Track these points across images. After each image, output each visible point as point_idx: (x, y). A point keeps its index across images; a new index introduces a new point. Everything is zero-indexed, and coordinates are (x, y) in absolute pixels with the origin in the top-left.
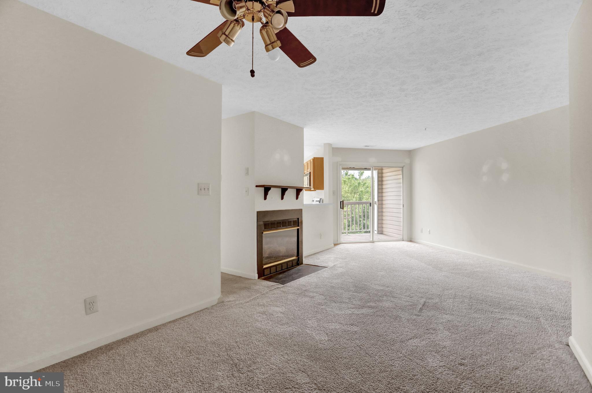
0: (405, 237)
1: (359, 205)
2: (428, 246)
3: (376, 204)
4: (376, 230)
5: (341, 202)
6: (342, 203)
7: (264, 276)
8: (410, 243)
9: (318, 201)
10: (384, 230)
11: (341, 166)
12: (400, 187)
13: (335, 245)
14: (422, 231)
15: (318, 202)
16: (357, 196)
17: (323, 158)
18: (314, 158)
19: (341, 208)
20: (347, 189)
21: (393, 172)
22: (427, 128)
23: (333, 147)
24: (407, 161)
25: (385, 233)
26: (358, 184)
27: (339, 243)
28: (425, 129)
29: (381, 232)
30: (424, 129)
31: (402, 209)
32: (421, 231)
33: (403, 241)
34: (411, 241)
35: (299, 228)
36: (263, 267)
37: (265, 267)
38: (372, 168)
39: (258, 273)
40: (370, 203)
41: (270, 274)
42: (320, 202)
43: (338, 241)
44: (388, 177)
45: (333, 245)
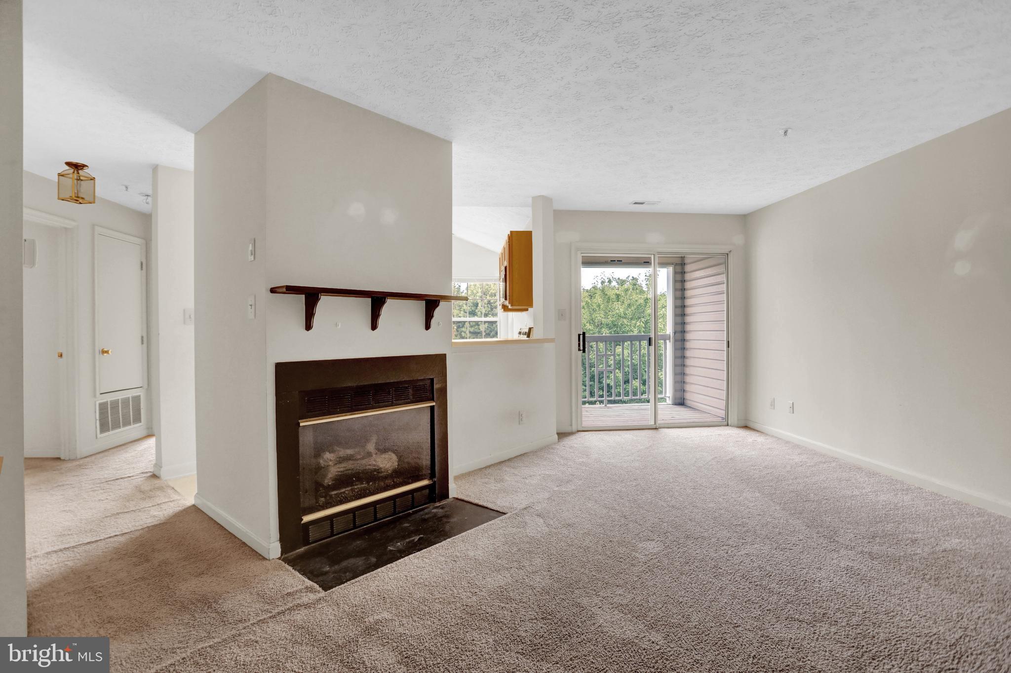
0: (733, 419)
1: (631, 342)
2: (787, 442)
3: (669, 339)
4: (669, 397)
5: (579, 335)
6: (583, 338)
7: (305, 545)
8: (743, 433)
9: (526, 332)
10: (688, 396)
11: (579, 253)
12: (720, 302)
13: (562, 435)
14: (773, 405)
15: (526, 336)
16: (642, 324)
17: (531, 231)
18: (511, 232)
19: (579, 350)
20: (622, 310)
21: (707, 270)
22: (789, 131)
23: (557, 206)
24: (738, 240)
25: (688, 403)
26: (645, 300)
27: (574, 429)
28: (786, 132)
29: (680, 402)
30: (782, 132)
31: (725, 352)
32: (771, 405)
33: (728, 425)
34: (746, 427)
35: (434, 404)
36: (302, 520)
37: (307, 519)
38: (652, 257)
39: (282, 540)
40: (650, 338)
41: (332, 535)
42: (528, 336)
43: (571, 425)
44: (696, 281)
45: (556, 436)
